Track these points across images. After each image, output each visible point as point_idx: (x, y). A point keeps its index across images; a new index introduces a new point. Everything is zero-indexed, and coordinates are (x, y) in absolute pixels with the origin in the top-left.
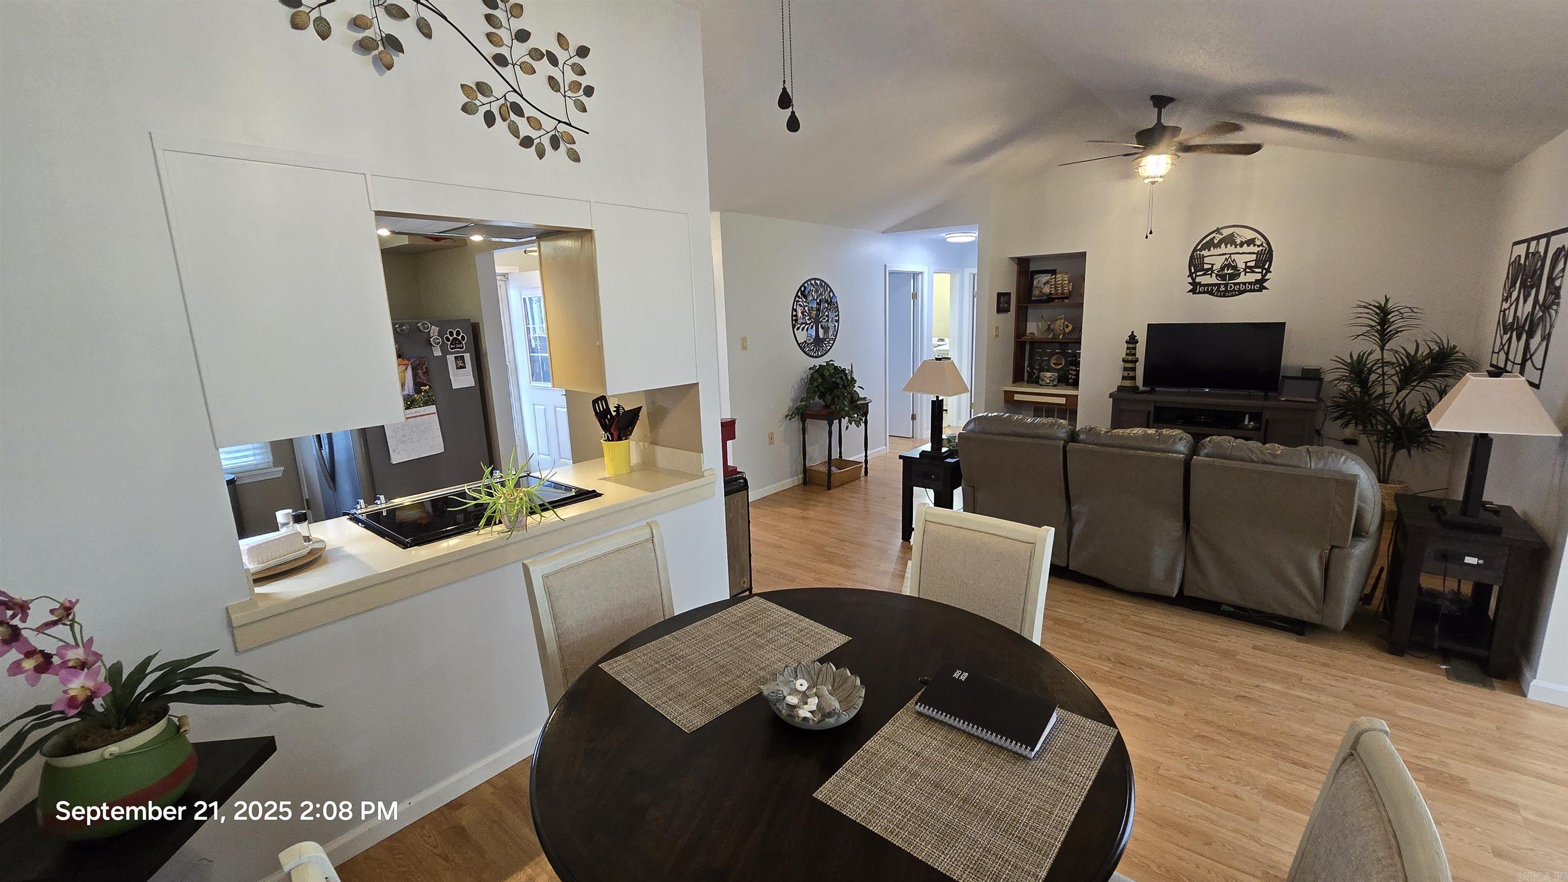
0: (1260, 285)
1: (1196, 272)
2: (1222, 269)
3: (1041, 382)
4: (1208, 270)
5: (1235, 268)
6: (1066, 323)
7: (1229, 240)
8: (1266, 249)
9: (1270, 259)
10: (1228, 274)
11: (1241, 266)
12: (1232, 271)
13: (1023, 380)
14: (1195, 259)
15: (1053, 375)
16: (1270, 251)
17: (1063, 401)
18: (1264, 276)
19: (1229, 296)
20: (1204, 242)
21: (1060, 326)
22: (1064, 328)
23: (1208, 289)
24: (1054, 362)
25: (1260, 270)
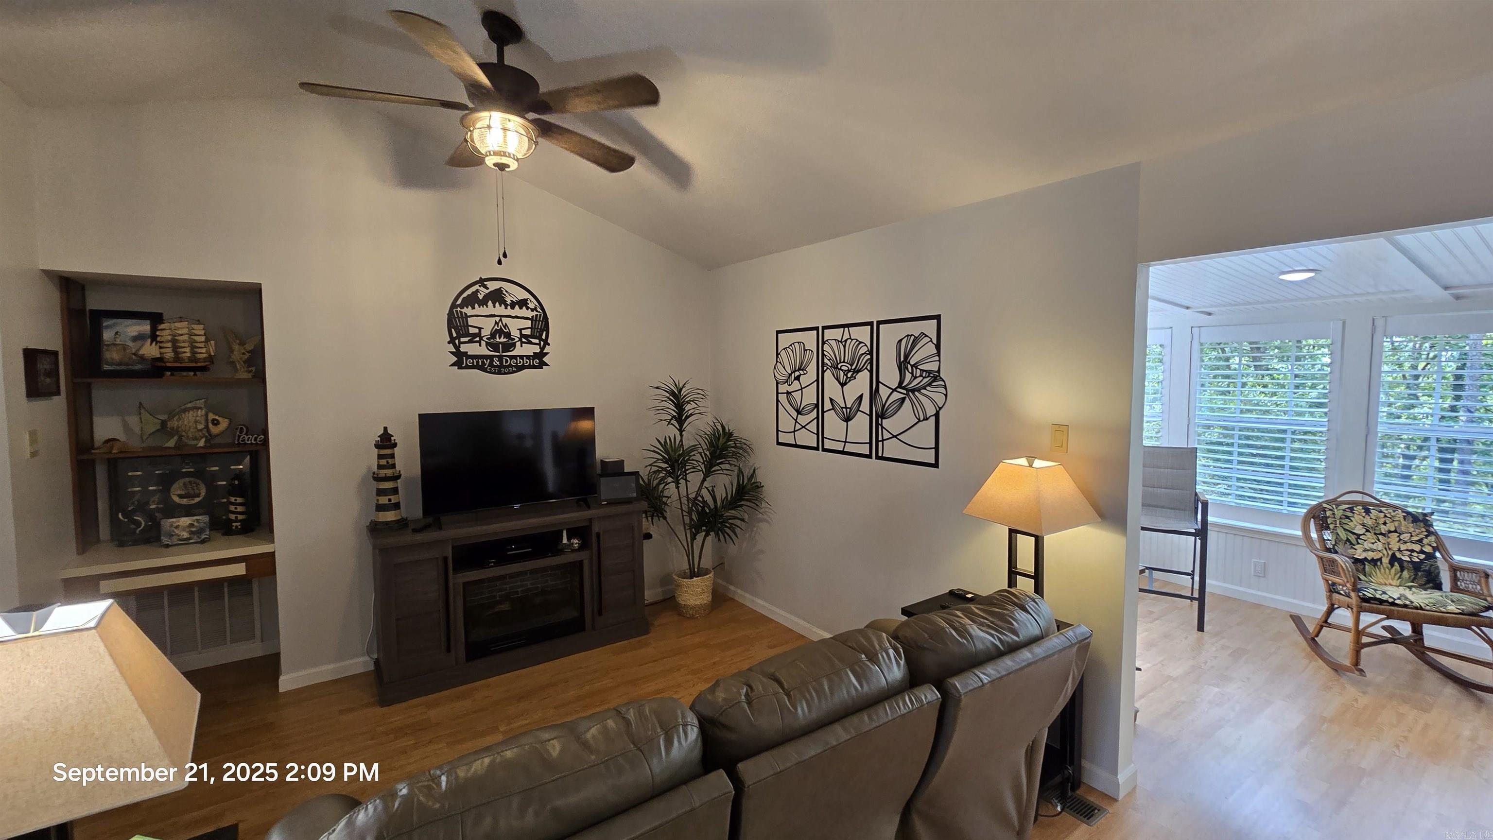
0: (539, 361)
1: (458, 337)
2: (493, 335)
3: (165, 540)
4: (474, 335)
5: (508, 335)
6: (211, 416)
7: (497, 297)
8: (540, 315)
9: (546, 328)
10: (501, 343)
11: (515, 334)
12: (505, 340)
13: (98, 541)
14: (455, 318)
15: (198, 521)
16: (546, 318)
17: (239, 569)
18: (542, 349)
19: (505, 373)
20: (465, 295)
21: (196, 422)
22: (207, 427)
23: (478, 362)
24: (179, 492)
25: (537, 341)
